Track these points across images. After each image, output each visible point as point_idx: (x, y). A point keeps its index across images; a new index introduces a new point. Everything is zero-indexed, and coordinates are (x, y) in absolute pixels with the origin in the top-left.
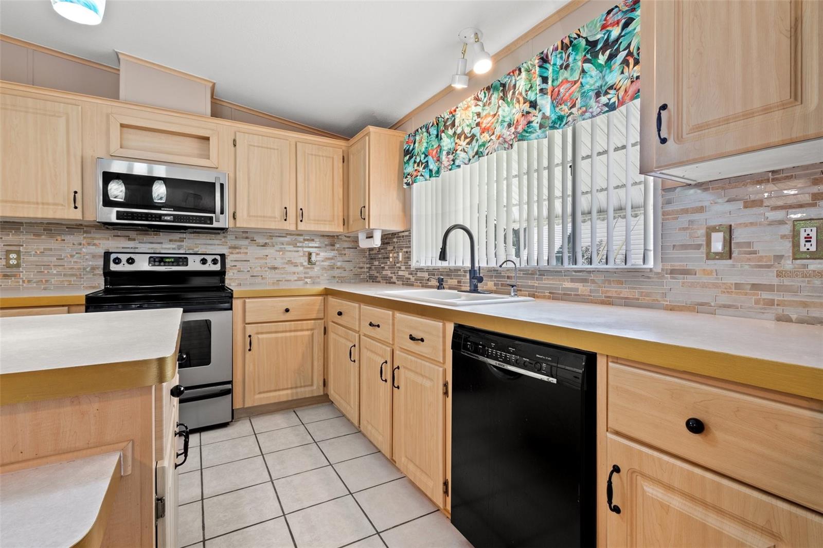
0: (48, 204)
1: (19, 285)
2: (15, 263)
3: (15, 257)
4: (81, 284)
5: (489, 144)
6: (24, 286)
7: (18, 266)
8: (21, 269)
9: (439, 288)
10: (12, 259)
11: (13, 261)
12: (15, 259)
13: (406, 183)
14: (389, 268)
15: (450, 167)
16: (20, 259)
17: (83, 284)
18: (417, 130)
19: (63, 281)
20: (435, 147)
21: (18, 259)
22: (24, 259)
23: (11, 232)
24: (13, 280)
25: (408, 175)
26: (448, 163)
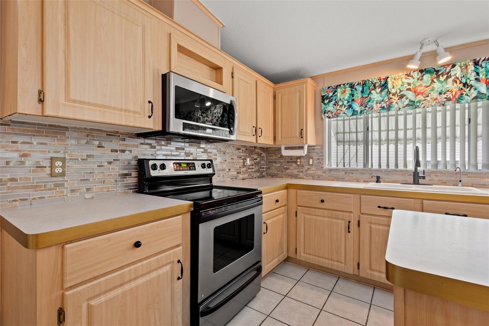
0: (129, 111)
1: (64, 196)
2: (60, 172)
3: (60, 165)
4: (117, 190)
5: (424, 102)
6: (68, 196)
7: (63, 174)
8: (66, 177)
9: (377, 182)
10: (57, 167)
11: (59, 169)
12: (60, 167)
13: (327, 117)
14: (294, 168)
15: (379, 111)
16: (65, 167)
17: (118, 190)
18: (340, 85)
19: (103, 188)
20: (359, 97)
21: (63, 167)
22: (68, 166)
23: (56, 137)
24: (57, 190)
25: (329, 112)
26: (377, 109)
